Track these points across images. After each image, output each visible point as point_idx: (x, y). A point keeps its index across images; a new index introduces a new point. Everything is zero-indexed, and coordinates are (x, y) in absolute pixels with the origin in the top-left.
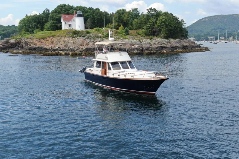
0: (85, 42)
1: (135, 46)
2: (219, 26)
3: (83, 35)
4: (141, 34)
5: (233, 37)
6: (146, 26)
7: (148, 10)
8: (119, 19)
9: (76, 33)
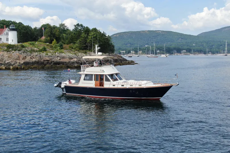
0: (22, 56)
1: (73, 59)
2: (129, 42)
3: (18, 49)
4: (75, 49)
5: (142, 51)
6: (80, 41)
7: (75, 26)
8: (51, 33)
9: (10, 47)
